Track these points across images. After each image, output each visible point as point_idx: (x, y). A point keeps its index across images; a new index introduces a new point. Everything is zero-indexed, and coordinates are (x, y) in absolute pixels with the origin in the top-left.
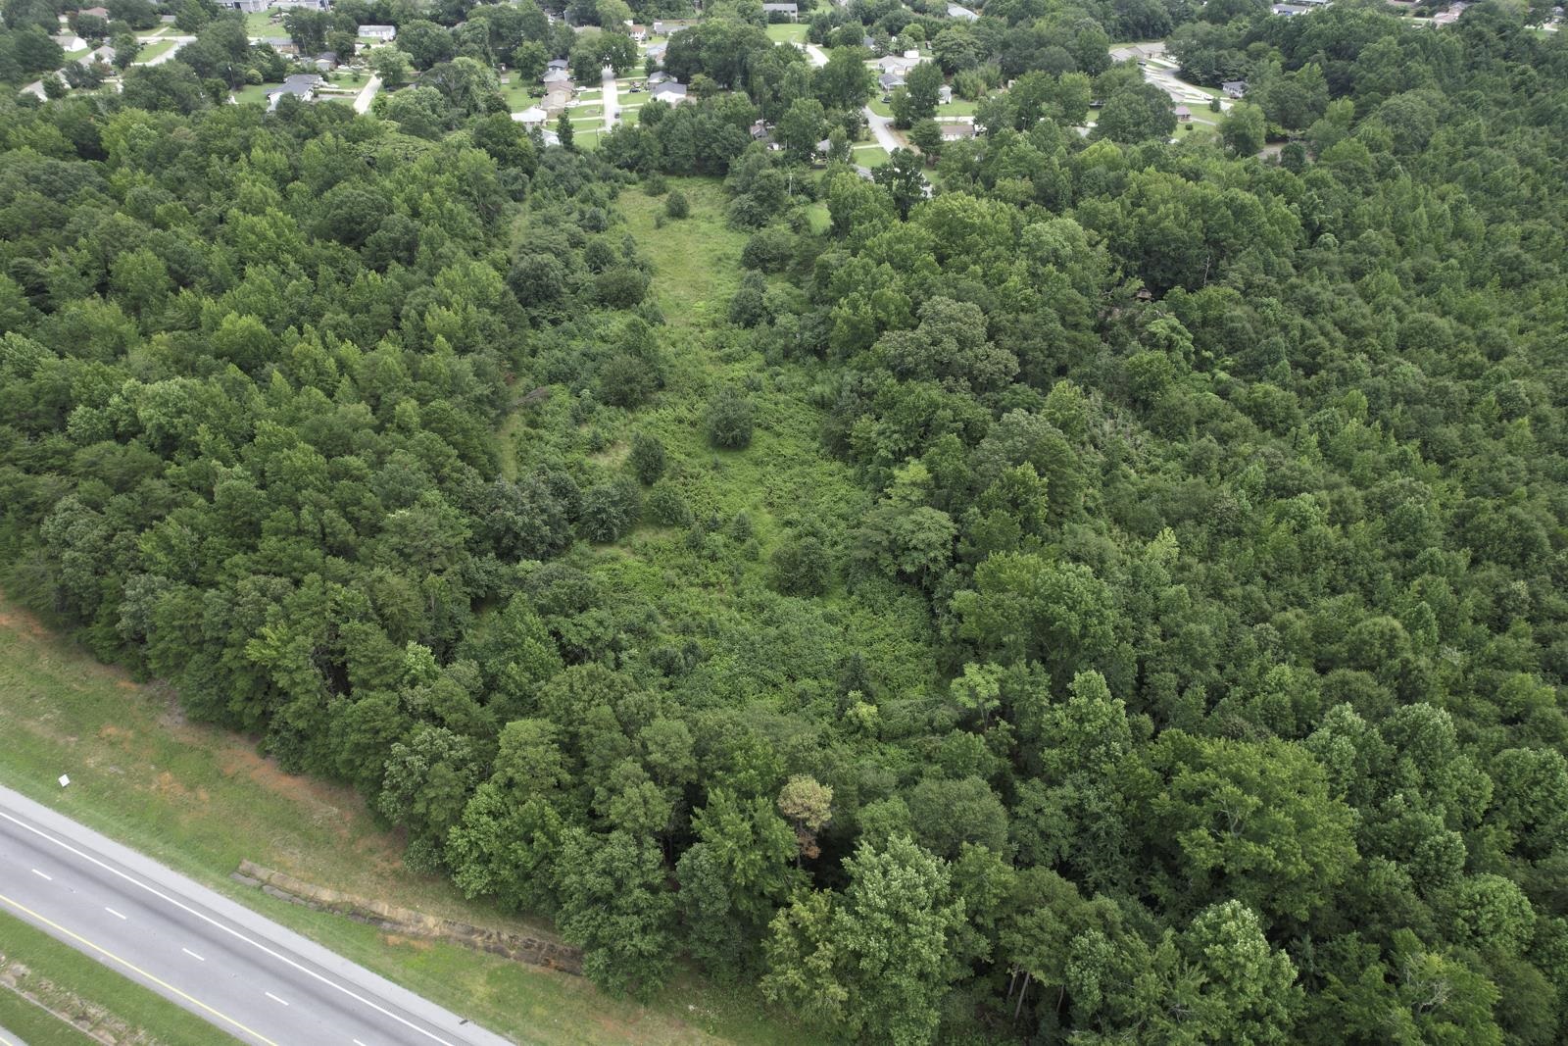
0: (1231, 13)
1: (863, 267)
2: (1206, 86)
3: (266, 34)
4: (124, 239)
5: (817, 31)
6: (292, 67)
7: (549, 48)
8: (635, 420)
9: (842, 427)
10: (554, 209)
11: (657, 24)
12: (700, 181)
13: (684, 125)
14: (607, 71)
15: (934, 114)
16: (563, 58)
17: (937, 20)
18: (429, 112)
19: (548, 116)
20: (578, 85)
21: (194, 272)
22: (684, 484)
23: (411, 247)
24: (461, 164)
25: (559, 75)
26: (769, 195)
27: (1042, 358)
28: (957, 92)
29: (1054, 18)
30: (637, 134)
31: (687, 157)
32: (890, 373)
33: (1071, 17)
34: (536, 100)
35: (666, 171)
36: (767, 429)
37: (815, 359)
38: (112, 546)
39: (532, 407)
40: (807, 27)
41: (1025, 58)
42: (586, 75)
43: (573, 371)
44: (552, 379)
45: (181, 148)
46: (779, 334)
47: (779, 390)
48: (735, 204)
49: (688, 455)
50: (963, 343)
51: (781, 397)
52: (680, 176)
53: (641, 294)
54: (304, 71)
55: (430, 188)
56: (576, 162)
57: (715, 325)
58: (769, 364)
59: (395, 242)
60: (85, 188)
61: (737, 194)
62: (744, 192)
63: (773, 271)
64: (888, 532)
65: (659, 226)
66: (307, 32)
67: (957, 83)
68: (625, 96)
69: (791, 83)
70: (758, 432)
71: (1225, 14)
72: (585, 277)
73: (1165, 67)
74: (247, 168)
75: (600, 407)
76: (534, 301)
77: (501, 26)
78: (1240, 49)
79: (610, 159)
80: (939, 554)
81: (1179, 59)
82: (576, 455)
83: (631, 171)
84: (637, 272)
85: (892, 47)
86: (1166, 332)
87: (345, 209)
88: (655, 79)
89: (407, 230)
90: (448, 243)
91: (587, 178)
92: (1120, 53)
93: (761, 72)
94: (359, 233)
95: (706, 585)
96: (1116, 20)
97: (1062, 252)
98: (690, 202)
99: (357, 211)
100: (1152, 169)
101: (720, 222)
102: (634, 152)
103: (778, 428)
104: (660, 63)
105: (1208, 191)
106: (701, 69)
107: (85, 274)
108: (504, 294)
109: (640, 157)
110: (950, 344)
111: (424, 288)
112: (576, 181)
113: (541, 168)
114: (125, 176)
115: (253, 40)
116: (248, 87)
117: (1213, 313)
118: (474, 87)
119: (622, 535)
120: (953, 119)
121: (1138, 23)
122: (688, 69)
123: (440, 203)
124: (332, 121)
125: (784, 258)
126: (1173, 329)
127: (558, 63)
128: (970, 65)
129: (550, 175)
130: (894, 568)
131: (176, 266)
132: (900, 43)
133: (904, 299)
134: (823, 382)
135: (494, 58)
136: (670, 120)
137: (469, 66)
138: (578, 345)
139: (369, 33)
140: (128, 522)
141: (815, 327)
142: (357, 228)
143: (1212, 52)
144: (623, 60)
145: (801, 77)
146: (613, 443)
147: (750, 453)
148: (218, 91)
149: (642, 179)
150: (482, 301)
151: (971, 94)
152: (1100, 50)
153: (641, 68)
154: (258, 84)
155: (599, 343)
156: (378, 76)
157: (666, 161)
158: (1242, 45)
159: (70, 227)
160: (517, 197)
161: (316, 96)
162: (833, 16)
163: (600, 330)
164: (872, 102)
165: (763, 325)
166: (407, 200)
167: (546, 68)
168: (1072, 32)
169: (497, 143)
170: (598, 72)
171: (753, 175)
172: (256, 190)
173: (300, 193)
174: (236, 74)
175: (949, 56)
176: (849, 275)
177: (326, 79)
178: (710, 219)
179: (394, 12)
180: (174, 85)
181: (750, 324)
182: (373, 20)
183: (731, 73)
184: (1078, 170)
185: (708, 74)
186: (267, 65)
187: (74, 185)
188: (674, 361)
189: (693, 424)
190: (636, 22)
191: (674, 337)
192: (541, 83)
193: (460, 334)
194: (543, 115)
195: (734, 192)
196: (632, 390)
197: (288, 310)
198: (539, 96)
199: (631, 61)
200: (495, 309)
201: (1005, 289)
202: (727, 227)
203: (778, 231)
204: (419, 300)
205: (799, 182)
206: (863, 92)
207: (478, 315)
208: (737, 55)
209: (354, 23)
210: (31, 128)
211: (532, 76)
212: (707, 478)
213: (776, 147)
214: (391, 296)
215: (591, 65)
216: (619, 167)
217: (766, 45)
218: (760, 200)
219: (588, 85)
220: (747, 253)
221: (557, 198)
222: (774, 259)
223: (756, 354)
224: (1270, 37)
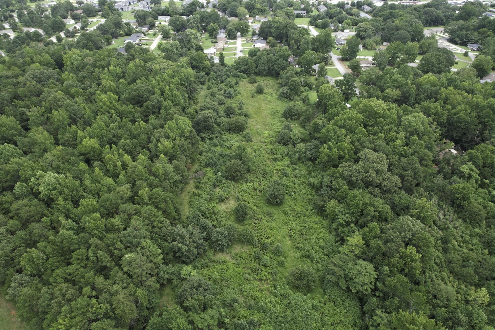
0: (469, 16)
1: (334, 130)
2: (460, 45)
3: (128, 19)
4: (58, 103)
5: (313, 21)
6: (134, 31)
7: (219, 26)
8: (238, 187)
9: (323, 203)
10: (215, 89)
11: (257, 17)
12: (269, 78)
13: (264, 58)
14: (239, 34)
15: (356, 56)
16: (224, 29)
17: (356, 18)
18: (175, 50)
19: (217, 51)
20: (228, 39)
21: (79, 117)
22: (255, 223)
23: (159, 108)
24: (182, 74)
25: (222, 35)
26: (295, 88)
27: (411, 180)
28: (365, 46)
29: (402, 19)
30: (247, 61)
31: (264, 69)
32: (345, 182)
33: (408, 19)
34: (213, 44)
35: (256, 74)
36: (290, 195)
37: (311, 163)
38: (14, 254)
39: (197, 180)
40: (309, 19)
41: (391, 34)
42: (231, 36)
43: (215, 163)
44: (207, 166)
45: (87, 65)
46: (297, 152)
47: (296, 177)
48: (281, 90)
49: (257, 207)
50: (378, 172)
51: (297, 181)
52: (262, 76)
53: (244, 128)
54: (137, 32)
55: (169, 83)
56: (225, 70)
57: (271, 143)
58: (292, 163)
59: (153, 106)
60: (52, 80)
61: (283, 86)
62: (285, 85)
63: (295, 120)
64: (344, 270)
65: (253, 97)
66: (141, 18)
67: (365, 43)
68: (244, 44)
69: (304, 44)
70: (286, 197)
71: (467, 16)
72: (224, 120)
73: (443, 37)
74: (107, 73)
75: (224, 181)
76: (203, 130)
77: (204, 18)
78: (475, 31)
79: (237, 69)
80: (369, 288)
81: (450, 34)
82: (212, 204)
83: (244, 74)
84: (243, 118)
85: (340, 28)
86: (468, 171)
87: (137, 92)
88: (255, 38)
89: (158, 102)
90: (173, 108)
91: (228, 76)
92: (427, 32)
93: (293, 38)
94: (142, 101)
95: (261, 280)
96: (423, 19)
97: (419, 130)
98: (265, 87)
99: (141, 93)
100: (452, 88)
101: (275, 96)
102: (245, 67)
103: (294, 196)
104: (257, 32)
105: (479, 100)
106: (271, 36)
107: (43, 115)
108: (191, 132)
109: (248, 69)
110: (373, 173)
111: (160, 130)
112: (224, 78)
113: (212, 73)
114: (66, 75)
115: (124, 21)
116: (119, 37)
117: (488, 162)
118: (192, 40)
119: (227, 248)
120: (363, 57)
121: (432, 20)
122: (267, 35)
123: (171, 90)
124: (140, 54)
125: (299, 115)
126: (472, 170)
127: (222, 31)
128: (370, 37)
129: (215, 75)
130: (346, 286)
131: (72, 115)
132: (343, 27)
133: (351, 147)
134: (314, 177)
135: (201, 28)
136: (259, 56)
137: (191, 33)
138: (218, 150)
139: (161, 18)
140: (23, 243)
141: (311, 150)
142: (141, 99)
143: (464, 32)
144: (244, 31)
145: (308, 41)
146: (228, 198)
147: (282, 207)
148: (109, 39)
149: (249, 77)
150: (182, 135)
151: (370, 48)
152: (420, 32)
153: (251, 33)
154: (123, 36)
155: (226, 149)
156: (161, 34)
157: (257, 70)
158: (476, 29)
159: (42, 96)
160: (202, 83)
161: (140, 41)
162: (318, 16)
163: (227, 144)
164: (333, 50)
165: (290, 146)
166: (160, 89)
167: (217, 32)
168: (409, 25)
169: (197, 63)
170: (235, 35)
171: (289, 79)
172: (107, 83)
173: (123, 84)
174: (116, 33)
175: (362, 33)
176: (328, 132)
177: (145, 35)
178: (272, 95)
179: (170, 11)
180: (93, 38)
181: (285, 144)
182: (163, 14)
183: (282, 37)
184: (419, 86)
185: (273, 37)
186: (126, 30)
187: (48, 78)
188: (255, 160)
189: (260, 191)
190: (250, 16)
191: (256, 148)
192: (216, 38)
193: (172, 151)
194: (215, 50)
195: (281, 85)
196: (237, 175)
197: (109, 136)
198: (214, 43)
199: (247, 31)
200: (187, 138)
201: (395, 145)
202: (278, 99)
203: (298, 104)
204: (157, 135)
205: (305, 82)
206: (330, 47)
207: (180, 141)
208: (285, 31)
209: (157, 15)
210: (41, 56)
211: (213, 35)
212: (264, 221)
213: (297, 66)
214: (148, 131)
215: (233, 32)
216: (240, 72)
217: (295, 28)
218: (291, 89)
219: (232, 39)
220: (285, 112)
221: (217, 84)
222: (295, 115)
223: (287, 158)
224: (489, 26)
